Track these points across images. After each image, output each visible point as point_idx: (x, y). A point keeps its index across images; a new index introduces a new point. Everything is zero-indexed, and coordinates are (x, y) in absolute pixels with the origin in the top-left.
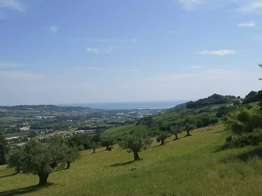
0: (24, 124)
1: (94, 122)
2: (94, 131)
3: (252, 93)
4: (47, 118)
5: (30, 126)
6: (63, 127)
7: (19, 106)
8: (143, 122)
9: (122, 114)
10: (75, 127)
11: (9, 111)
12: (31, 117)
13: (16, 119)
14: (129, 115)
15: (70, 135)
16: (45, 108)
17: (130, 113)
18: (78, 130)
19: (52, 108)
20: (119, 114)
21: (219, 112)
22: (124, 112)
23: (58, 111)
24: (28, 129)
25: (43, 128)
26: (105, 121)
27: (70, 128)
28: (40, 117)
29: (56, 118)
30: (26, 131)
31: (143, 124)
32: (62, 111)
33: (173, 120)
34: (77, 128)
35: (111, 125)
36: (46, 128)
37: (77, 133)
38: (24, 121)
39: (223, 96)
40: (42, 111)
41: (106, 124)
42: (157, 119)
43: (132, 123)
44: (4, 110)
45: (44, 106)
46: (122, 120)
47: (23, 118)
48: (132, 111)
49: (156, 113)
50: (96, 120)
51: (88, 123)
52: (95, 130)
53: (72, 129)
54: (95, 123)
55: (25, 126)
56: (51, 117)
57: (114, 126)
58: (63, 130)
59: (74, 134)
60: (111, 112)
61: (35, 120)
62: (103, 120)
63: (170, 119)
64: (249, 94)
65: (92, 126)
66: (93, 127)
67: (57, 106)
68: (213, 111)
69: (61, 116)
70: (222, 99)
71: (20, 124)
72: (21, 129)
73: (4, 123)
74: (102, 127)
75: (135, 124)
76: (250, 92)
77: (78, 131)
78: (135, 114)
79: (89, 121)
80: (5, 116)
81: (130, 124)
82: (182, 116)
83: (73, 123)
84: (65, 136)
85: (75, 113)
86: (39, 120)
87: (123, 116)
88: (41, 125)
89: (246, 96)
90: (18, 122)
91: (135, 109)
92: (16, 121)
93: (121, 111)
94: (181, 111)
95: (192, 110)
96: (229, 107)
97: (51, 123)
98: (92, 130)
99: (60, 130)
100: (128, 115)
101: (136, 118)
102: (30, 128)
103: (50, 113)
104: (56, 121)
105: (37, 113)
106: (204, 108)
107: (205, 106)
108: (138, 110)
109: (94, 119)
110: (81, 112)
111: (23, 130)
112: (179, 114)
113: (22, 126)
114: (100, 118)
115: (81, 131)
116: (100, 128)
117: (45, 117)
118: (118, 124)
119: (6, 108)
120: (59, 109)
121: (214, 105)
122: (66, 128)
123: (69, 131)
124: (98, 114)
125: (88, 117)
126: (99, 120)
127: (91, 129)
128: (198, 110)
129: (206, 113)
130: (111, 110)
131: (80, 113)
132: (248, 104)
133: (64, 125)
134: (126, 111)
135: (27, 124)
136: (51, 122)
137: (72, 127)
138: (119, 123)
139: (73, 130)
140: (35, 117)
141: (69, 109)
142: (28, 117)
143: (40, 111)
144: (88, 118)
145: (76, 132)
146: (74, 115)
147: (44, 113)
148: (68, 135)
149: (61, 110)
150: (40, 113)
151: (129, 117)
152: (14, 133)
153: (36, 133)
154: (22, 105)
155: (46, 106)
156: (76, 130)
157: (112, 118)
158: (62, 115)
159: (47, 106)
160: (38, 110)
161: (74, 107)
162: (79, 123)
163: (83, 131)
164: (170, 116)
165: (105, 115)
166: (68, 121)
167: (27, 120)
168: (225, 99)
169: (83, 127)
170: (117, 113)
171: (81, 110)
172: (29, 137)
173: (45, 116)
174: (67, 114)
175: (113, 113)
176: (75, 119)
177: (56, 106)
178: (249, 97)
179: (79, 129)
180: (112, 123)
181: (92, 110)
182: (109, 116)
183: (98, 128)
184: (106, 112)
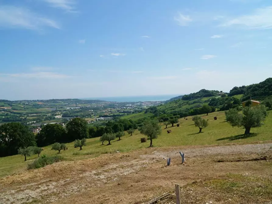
0: (57, 113)
1: (110, 111)
2: (111, 118)
3: (235, 88)
4: (74, 109)
5: (62, 115)
6: (87, 115)
7: (52, 100)
8: (150, 110)
9: (130, 105)
11: (44, 103)
12: (61, 108)
13: (50, 110)
16: (71, 101)
17: (136, 105)
19: (77, 101)
20: (128, 105)
21: (210, 102)
23: (82, 103)
24: (61, 117)
25: (72, 116)
26: (118, 111)
27: (93, 116)
28: (69, 108)
29: (80, 108)
30: (60, 119)
31: (150, 112)
32: (84, 103)
33: (173, 109)
34: (98, 116)
35: (123, 114)
36: (74, 116)
37: (99, 120)
38: (57, 111)
39: (210, 91)
40: (69, 104)
41: (120, 113)
42: (161, 109)
44: (40, 103)
45: (71, 99)
46: (131, 110)
47: (55, 109)
48: (137, 103)
49: (156, 104)
50: (112, 110)
51: (106, 112)
52: (112, 117)
53: (94, 117)
55: (58, 115)
56: (76, 108)
57: (126, 114)
58: (87, 118)
59: (96, 120)
60: (121, 104)
61: (65, 110)
62: (116, 109)
63: (171, 108)
64: (233, 89)
65: (109, 114)
66: (110, 115)
67: (80, 99)
68: (204, 102)
70: (210, 93)
71: (54, 113)
72: (56, 117)
73: (42, 113)
74: (117, 115)
75: (144, 112)
76: (234, 88)
77: (99, 118)
78: (141, 105)
79: (106, 110)
80: (42, 107)
81: (140, 112)
82: (180, 106)
83: (93, 112)
85: (94, 105)
86: (68, 110)
87: (131, 107)
88: (70, 114)
89: (231, 91)
90: (52, 112)
91: (139, 102)
92: (50, 111)
93: (129, 103)
94: (178, 103)
95: (187, 101)
96: (218, 99)
98: (109, 117)
100: (135, 106)
101: (142, 108)
102: (62, 116)
103: (75, 105)
104: (81, 111)
105: (65, 105)
106: (196, 100)
107: (197, 98)
108: (142, 102)
109: (110, 109)
110: (99, 104)
111: (57, 118)
112: (177, 105)
113: (56, 115)
114: (114, 108)
115: (101, 118)
116: (116, 116)
117: (72, 108)
118: (129, 113)
119: (42, 101)
120: (82, 102)
121: (204, 98)
122: (90, 116)
123: (93, 118)
124: (112, 105)
125: (105, 108)
126: (113, 110)
128: (192, 101)
129: (198, 103)
130: (121, 103)
132: (233, 97)
133: (88, 114)
134: (133, 103)
135: (60, 113)
136: (78, 112)
138: (129, 111)
140: (64, 108)
141: (90, 102)
142: (59, 108)
144: (104, 108)
145: (98, 119)
147: (71, 105)
148: (92, 121)
149: (84, 102)
151: (136, 108)
152: (51, 120)
153: (67, 120)
154: (54, 99)
155: (72, 99)
157: (123, 108)
159: (73, 100)
161: (93, 100)
162: (99, 112)
163: (103, 118)
164: (171, 106)
165: (117, 106)
167: (59, 110)
168: (212, 93)
169: (103, 115)
170: (127, 104)
172: (63, 123)
173: (72, 107)
174: (88, 106)
175: (123, 105)
176: (95, 109)
178: (233, 91)
180: (124, 112)
181: (107, 103)
182: (121, 107)
183: (114, 116)
184: (118, 103)
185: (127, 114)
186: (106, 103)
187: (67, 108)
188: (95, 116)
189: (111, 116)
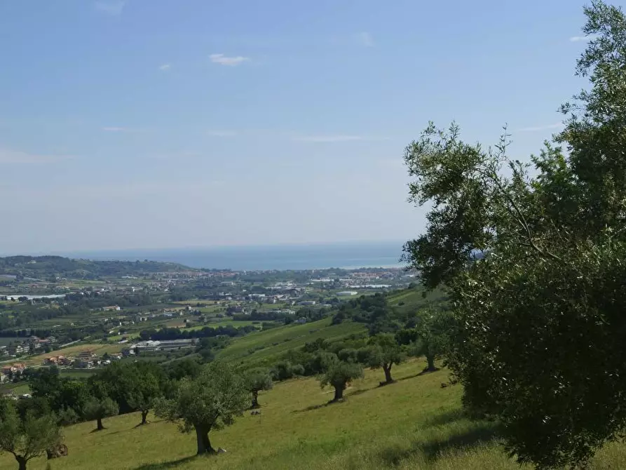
1: (196, 314)
2: (192, 343)
4: (37, 300)
6: (91, 331)
9: (289, 285)
10: (129, 331)
14: (311, 289)
15: (113, 359)
16: (31, 267)
17: (317, 284)
18: (139, 340)
19: (55, 266)
20: (277, 286)
22: (297, 280)
23: (78, 276)
25: (23, 334)
26: (230, 311)
27: (115, 334)
28: (16, 297)
29: (66, 299)
31: (356, 319)
32: (89, 277)
34: (138, 335)
35: (249, 323)
36: (32, 333)
37: (136, 350)
40: (20, 277)
41: (236, 319)
43: (320, 315)
45: (29, 258)
46: (287, 306)
48: (323, 274)
49: (400, 282)
50: (202, 305)
51: (176, 317)
52: (197, 340)
54: (197, 318)
56: (50, 297)
57: (260, 325)
58: (89, 342)
59: (125, 352)
60: (251, 277)
62: (223, 304)
65: (189, 326)
66: (189, 330)
67: (71, 258)
69: (86, 295)
74: (221, 331)
75: (330, 320)
77: (141, 345)
78: (331, 287)
79: (178, 309)
81: (314, 320)
83: (122, 317)
84: (95, 363)
85: (131, 284)
86: (11, 307)
87: (291, 291)
88: (19, 323)
91: (332, 269)
93: (283, 276)
97: (49, 318)
98: (185, 341)
99: (82, 339)
100: (308, 290)
101: (335, 300)
103: (46, 284)
104: (67, 312)
105: (3, 284)
108: (343, 273)
109: (195, 301)
110: (153, 278)
114: (216, 298)
115: (150, 342)
116: (212, 333)
117: (30, 298)
118: (273, 319)
120: (80, 271)
122: (103, 334)
123: (111, 343)
124: (209, 285)
125: (176, 296)
126: (210, 306)
127: (184, 336)
130: (251, 274)
131: (148, 284)
133: (94, 325)
134: (301, 277)
136: (51, 315)
137: (122, 331)
138: (276, 314)
139: (124, 339)
141: (113, 269)
143: (15, 277)
144: (174, 298)
145: (134, 346)
146: (130, 290)
147: (29, 282)
148: (106, 357)
149: (86, 272)
150: (15, 283)
151: (311, 297)
153: (1, 352)
155: (34, 258)
156: (133, 341)
157: (254, 298)
158: (88, 289)
159: (39, 259)
160: (9, 274)
161: (130, 263)
162: (144, 316)
163: (158, 342)
165: (230, 289)
166: (107, 309)
169: (158, 330)
170: (274, 281)
171: (151, 274)
173: (31, 293)
174: (104, 287)
175: (258, 282)
176: (132, 303)
177: (67, 259)
179: (144, 337)
180: (255, 317)
181: (189, 273)
182: (245, 294)
183: (207, 333)
184: (234, 278)
185: (264, 325)
186: (185, 276)
187: (9, 298)
188: (125, 335)
189: (191, 335)
